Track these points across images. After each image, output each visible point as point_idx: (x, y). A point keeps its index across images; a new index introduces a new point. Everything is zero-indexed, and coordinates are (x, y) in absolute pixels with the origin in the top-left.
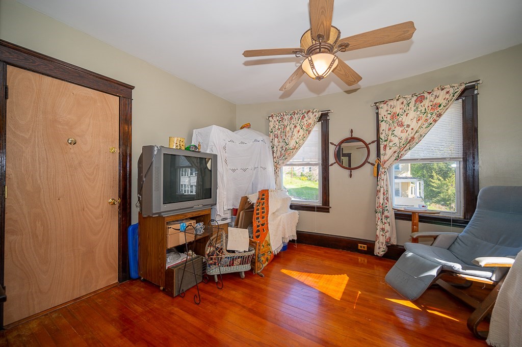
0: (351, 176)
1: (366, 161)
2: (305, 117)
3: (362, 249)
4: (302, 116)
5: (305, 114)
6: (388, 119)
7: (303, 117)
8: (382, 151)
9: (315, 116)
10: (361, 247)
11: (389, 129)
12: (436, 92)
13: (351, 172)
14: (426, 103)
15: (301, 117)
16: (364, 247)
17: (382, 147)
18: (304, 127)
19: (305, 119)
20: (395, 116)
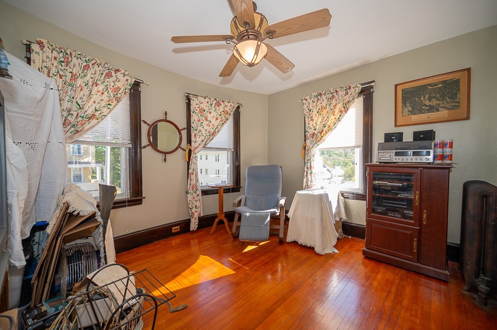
0: (165, 160)
1: (179, 147)
2: (111, 76)
3: (176, 231)
4: (107, 71)
5: (113, 73)
6: (198, 112)
7: (109, 75)
8: (193, 139)
9: (127, 80)
10: (175, 230)
11: (199, 121)
12: (226, 103)
13: (165, 156)
14: (221, 108)
15: (105, 73)
16: (177, 229)
17: (193, 134)
18: (109, 90)
19: (111, 79)
20: (202, 111)
